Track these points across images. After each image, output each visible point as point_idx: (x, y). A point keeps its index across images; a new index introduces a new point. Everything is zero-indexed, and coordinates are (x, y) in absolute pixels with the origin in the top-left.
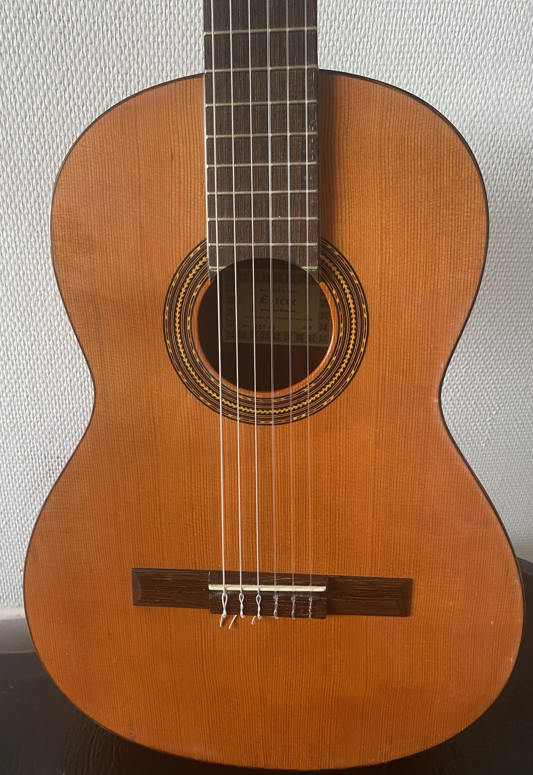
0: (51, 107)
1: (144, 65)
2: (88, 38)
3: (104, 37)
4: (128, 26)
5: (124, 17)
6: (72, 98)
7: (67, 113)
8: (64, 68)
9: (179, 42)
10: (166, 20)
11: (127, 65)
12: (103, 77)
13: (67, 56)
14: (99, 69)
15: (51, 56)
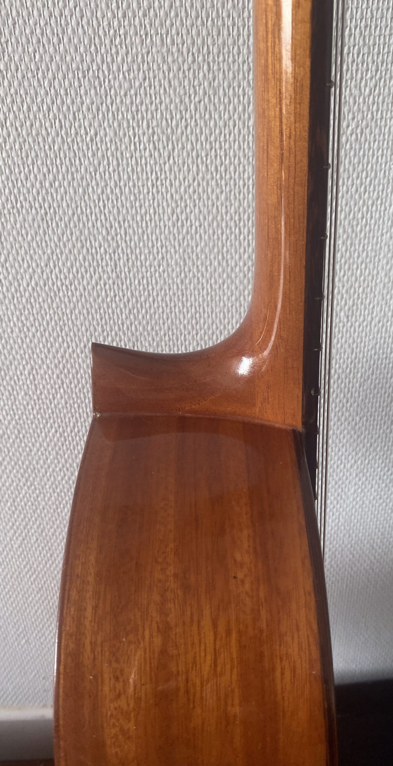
0: (38, 288)
1: (133, 243)
2: (72, 223)
3: (88, 220)
4: (113, 207)
5: (108, 200)
6: (59, 279)
7: (55, 293)
8: (49, 251)
9: (169, 219)
10: (154, 199)
11: (115, 244)
12: (90, 257)
13: (50, 240)
14: (85, 250)
15: (35, 242)
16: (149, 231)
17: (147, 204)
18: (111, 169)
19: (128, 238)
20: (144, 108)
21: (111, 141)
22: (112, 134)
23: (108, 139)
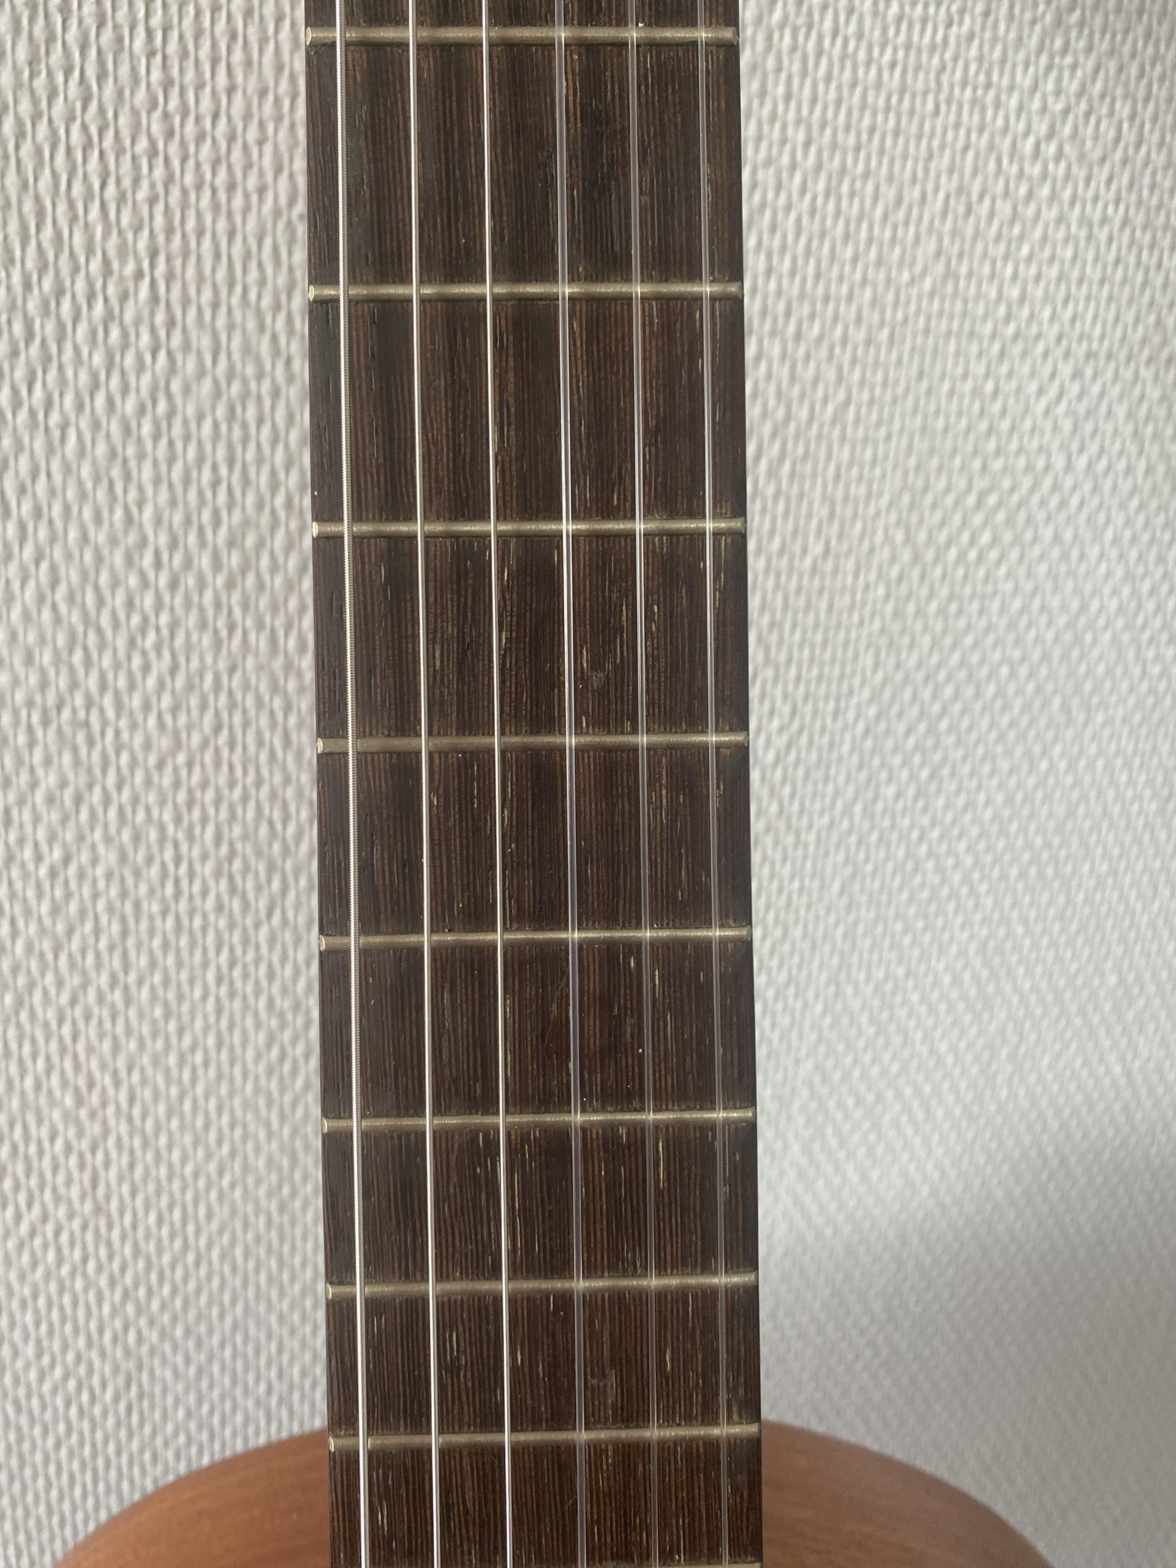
16: (200, 1089)
17: (199, 1024)
18: (103, 944)
19: (136, 1111)
20: (210, 795)
21: (109, 876)
22: (113, 858)
23: (100, 871)
